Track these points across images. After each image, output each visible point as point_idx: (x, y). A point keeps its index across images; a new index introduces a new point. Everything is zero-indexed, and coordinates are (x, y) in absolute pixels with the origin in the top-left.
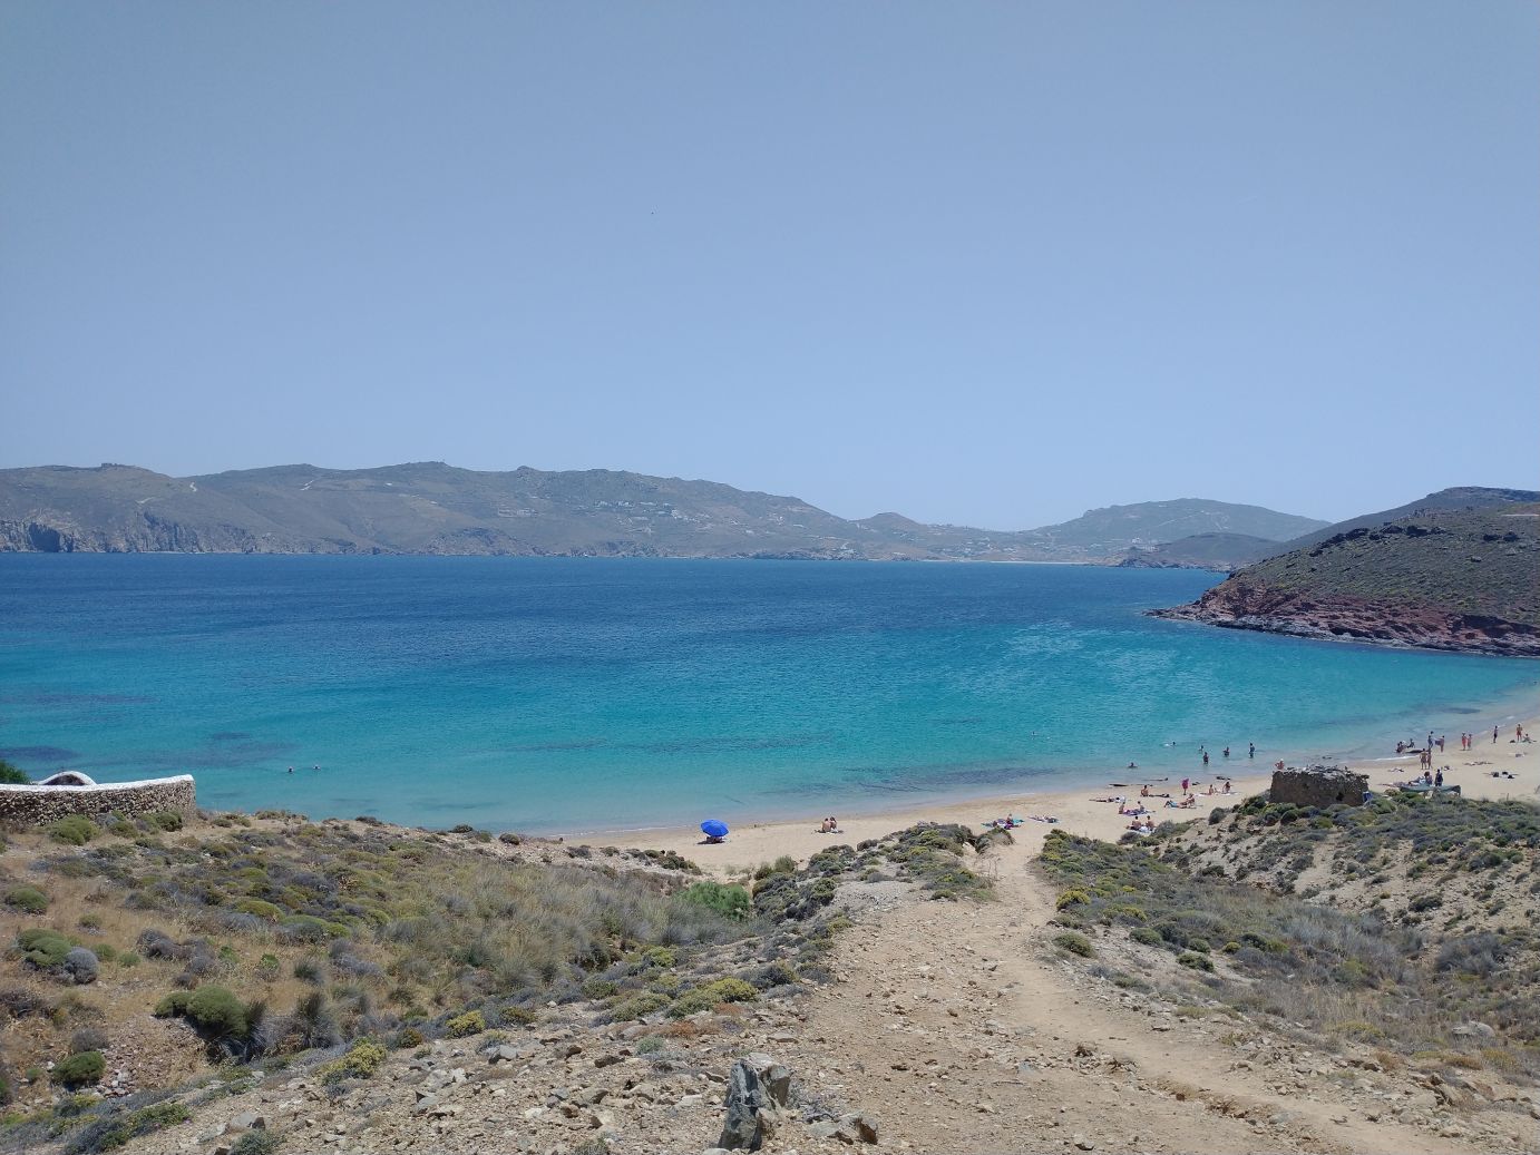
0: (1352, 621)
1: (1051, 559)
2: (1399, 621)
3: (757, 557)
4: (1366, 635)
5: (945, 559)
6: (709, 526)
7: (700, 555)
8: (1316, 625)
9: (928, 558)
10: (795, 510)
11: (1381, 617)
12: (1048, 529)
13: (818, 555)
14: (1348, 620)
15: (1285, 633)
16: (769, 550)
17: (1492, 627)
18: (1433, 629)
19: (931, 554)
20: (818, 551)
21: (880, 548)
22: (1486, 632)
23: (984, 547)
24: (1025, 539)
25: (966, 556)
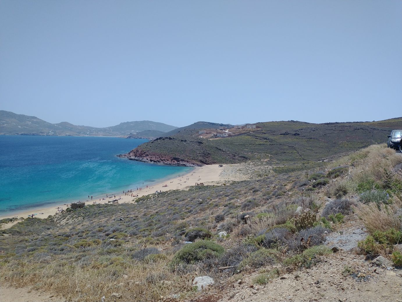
0: (154, 158)
1: (111, 136)
2: (162, 159)
3: (22, 134)
4: (156, 162)
5: (82, 135)
6: (5, 125)
7: (2, 134)
8: (147, 159)
9: (76, 135)
10: (35, 120)
11: (160, 158)
12: (111, 127)
13: (42, 134)
14: (154, 159)
15: (141, 161)
16: (26, 133)
17: (177, 160)
18: (168, 160)
19: (78, 134)
20: (42, 133)
21: (62, 132)
22: (177, 161)
23: (93, 132)
24: (104, 130)
25: (88, 134)
